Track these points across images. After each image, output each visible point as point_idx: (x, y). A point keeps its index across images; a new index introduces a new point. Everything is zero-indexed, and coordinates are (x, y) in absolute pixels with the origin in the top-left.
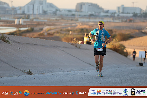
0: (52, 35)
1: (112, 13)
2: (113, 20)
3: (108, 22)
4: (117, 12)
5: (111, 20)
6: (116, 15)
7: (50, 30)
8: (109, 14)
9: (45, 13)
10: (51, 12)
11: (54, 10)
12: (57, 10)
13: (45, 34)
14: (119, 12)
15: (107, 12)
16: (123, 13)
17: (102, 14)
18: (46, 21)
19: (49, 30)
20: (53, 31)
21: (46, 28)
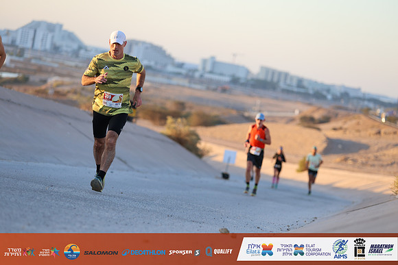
0: (64, 95)
1: (190, 70)
2: (190, 82)
3: (178, 85)
4: (200, 68)
5: (185, 82)
6: (197, 75)
7: (62, 84)
8: (183, 71)
9: (56, 49)
10: (69, 50)
11: (75, 46)
12: (81, 47)
13: (50, 92)
14: (204, 68)
15: (181, 65)
16: (211, 72)
17: (170, 68)
18: (56, 65)
19: (58, 86)
20: (66, 89)
21: (53, 80)
